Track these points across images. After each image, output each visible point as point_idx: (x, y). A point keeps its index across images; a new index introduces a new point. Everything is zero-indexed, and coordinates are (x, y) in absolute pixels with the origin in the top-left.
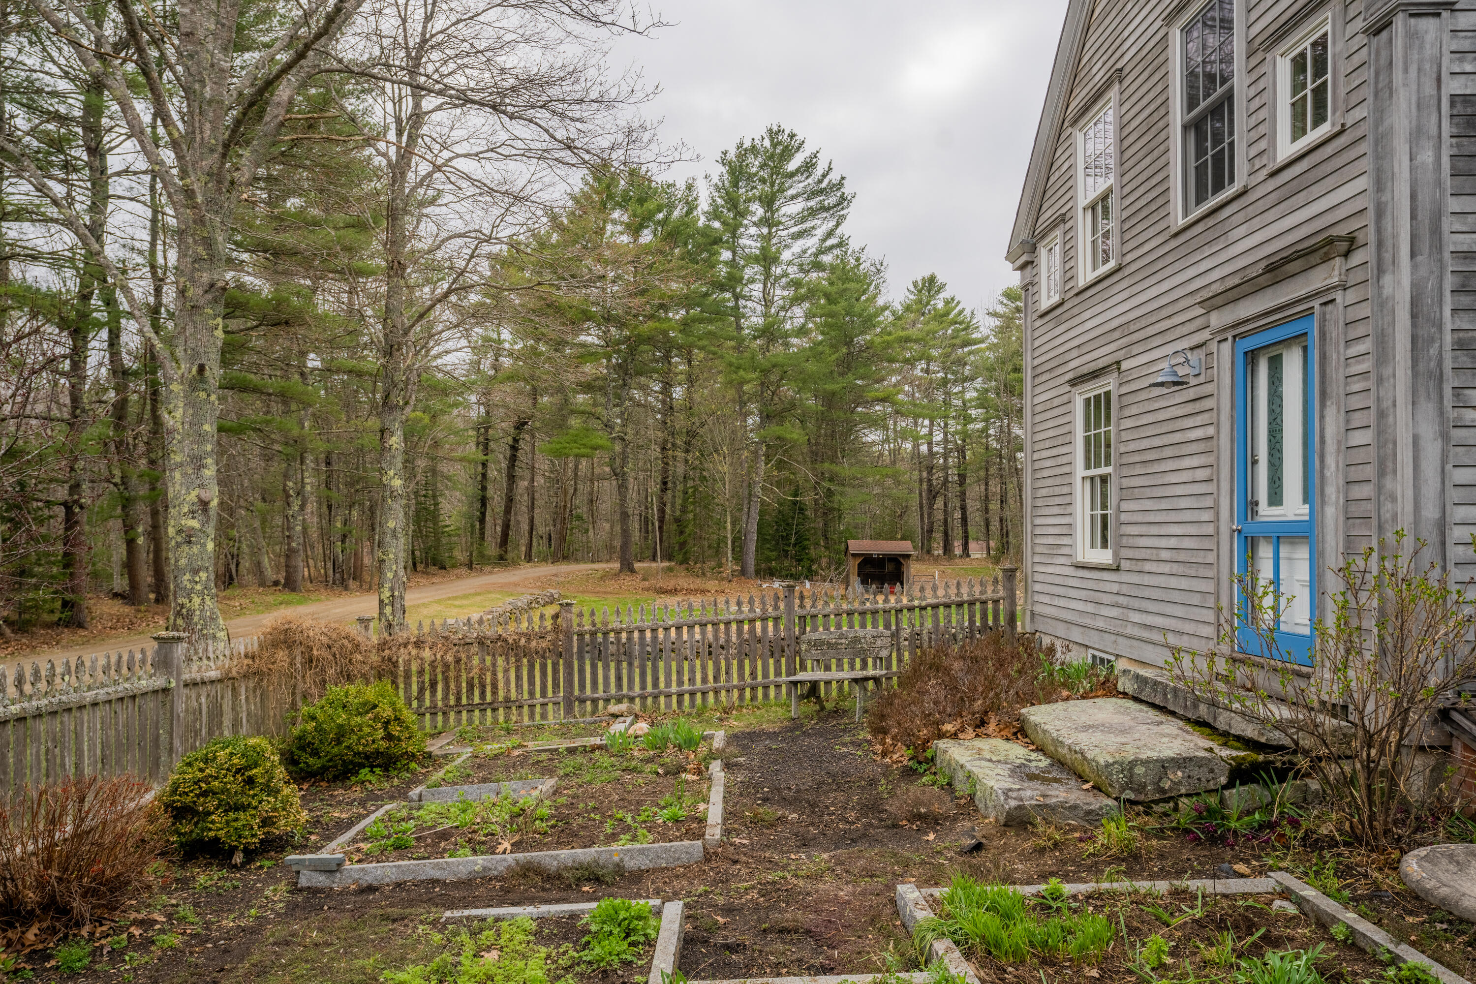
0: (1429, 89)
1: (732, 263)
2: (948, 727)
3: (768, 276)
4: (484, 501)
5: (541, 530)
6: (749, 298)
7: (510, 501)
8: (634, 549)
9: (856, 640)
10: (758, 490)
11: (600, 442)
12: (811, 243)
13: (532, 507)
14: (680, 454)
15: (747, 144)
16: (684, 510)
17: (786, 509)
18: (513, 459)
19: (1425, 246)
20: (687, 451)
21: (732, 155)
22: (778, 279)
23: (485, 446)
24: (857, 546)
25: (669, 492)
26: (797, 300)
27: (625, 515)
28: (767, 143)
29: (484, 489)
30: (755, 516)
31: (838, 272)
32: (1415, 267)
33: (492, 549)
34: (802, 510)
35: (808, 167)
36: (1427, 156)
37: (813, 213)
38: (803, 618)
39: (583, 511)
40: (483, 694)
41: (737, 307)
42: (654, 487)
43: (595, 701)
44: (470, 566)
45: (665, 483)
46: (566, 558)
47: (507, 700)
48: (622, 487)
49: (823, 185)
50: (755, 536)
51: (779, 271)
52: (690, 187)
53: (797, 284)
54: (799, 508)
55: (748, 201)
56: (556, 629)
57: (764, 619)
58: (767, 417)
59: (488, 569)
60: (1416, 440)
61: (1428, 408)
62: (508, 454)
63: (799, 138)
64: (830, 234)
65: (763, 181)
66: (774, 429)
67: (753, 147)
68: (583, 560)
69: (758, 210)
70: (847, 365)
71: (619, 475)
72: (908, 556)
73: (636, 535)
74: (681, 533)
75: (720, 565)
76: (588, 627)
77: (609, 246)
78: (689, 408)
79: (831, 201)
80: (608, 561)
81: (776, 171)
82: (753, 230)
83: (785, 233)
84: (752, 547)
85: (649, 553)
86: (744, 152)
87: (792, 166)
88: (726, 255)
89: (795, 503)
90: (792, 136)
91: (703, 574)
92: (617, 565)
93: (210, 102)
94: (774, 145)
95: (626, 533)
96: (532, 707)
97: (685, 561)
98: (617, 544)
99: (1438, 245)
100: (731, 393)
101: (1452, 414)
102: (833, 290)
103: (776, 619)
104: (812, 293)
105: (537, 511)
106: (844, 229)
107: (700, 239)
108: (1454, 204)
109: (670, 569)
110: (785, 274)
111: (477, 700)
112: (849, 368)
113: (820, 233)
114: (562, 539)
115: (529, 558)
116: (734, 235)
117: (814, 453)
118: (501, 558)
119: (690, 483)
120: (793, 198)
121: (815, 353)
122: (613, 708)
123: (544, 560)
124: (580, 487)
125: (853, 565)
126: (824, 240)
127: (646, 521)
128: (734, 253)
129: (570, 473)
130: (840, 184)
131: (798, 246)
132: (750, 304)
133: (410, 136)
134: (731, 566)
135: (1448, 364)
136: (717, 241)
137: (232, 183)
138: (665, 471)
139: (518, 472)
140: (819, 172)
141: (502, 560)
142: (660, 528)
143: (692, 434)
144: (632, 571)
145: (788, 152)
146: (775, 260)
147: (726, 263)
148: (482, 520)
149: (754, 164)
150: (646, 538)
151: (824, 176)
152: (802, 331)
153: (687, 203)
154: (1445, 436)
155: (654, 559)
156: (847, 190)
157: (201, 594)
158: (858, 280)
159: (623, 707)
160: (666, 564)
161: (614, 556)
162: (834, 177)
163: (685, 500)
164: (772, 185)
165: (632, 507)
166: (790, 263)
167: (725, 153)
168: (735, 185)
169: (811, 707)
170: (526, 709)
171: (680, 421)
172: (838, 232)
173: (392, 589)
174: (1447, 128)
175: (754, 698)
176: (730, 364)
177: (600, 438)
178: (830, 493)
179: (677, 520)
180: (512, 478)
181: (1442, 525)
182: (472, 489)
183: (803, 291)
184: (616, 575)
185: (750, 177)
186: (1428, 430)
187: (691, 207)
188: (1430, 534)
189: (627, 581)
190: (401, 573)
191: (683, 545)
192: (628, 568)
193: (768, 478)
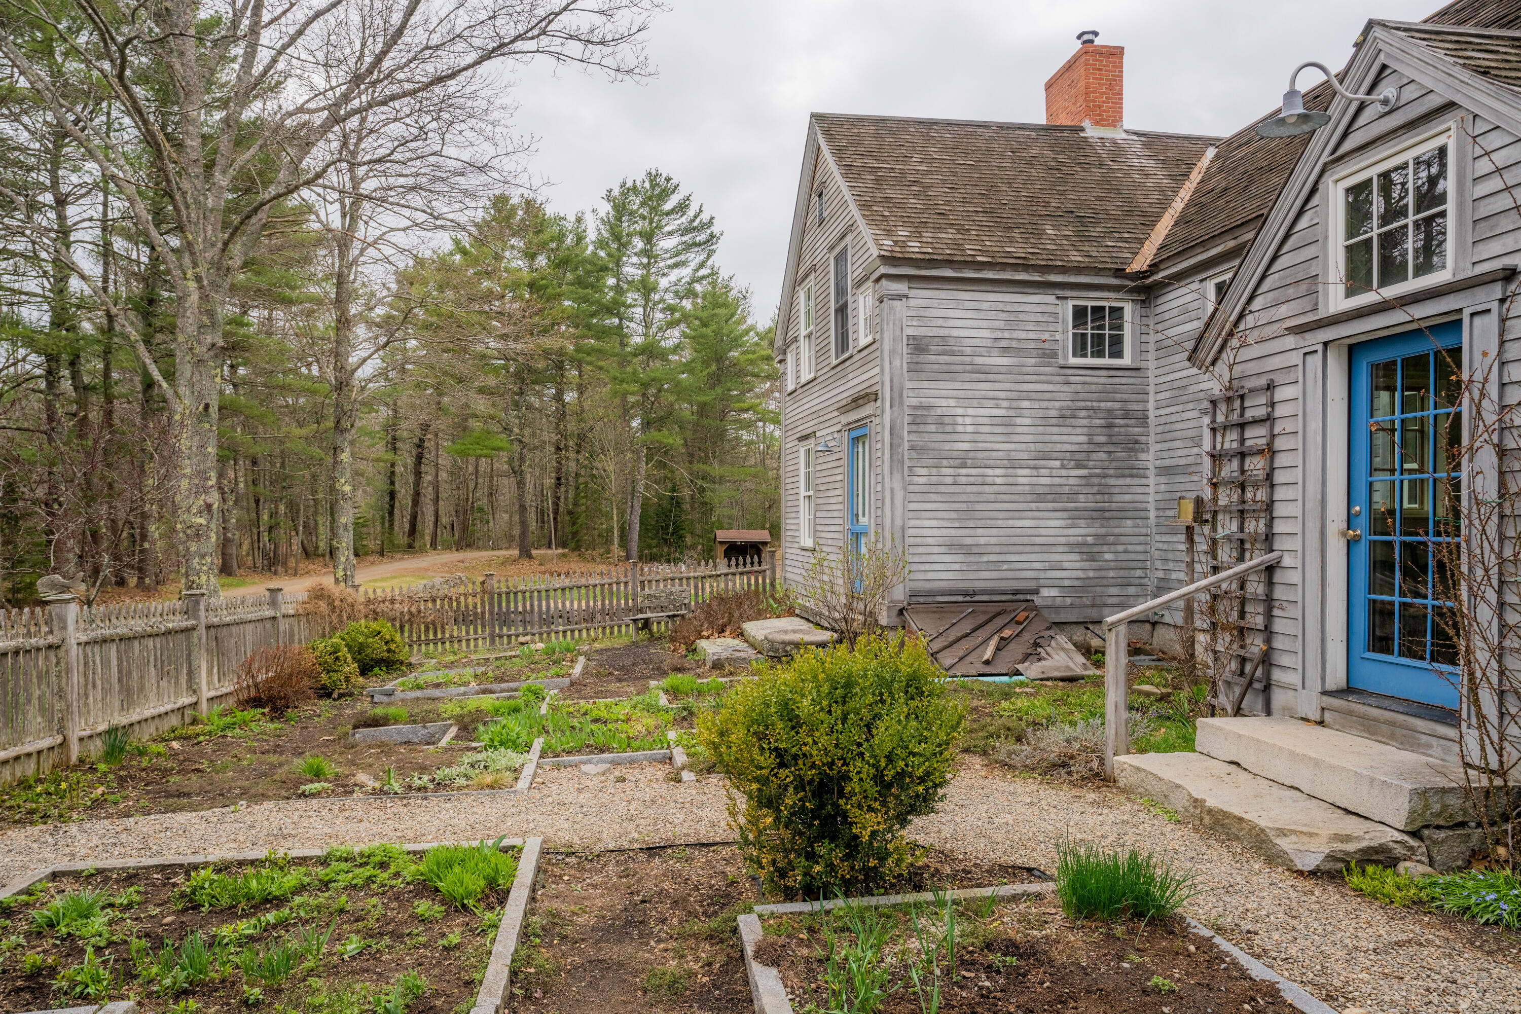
0: (898, 333)
1: (618, 289)
2: (705, 633)
3: (647, 300)
4: (392, 495)
5: (444, 520)
6: (631, 320)
7: (417, 495)
8: (531, 538)
9: (671, 594)
10: (641, 487)
11: (500, 444)
12: (685, 273)
13: (436, 500)
14: (572, 455)
15: (629, 184)
16: (576, 504)
17: (665, 503)
18: (419, 458)
19: (897, 403)
20: (578, 452)
21: (616, 192)
22: (656, 304)
23: (393, 445)
24: (723, 535)
25: (563, 489)
26: (671, 324)
27: (523, 509)
28: (647, 185)
29: (392, 483)
30: (638, 510)
31: (709, 298)
32: (892, 413)
33: (401, 539)
34: (678, 504)
35: (682, 207)
36: (897, 363)
37: (688, 247)
38: (642, 582)
39: (484, 502)
40: (435, 633)
41: (620, 327)
42: (549, 482)
43: (509, 636)
44: (381, 554)
45: (559, 479)
46: (469, 546)
47: (452, 636)
48: (521, 483)
49: (695, 224)
50: (638, 527)
51: (657, 297)
52: (579, 220)
53: (672, 309)
54: (677, 503)
55: (630, 235)
56: (484, 591)
57: (618, 583)
58: (647, 424)
59: (399, 556)
60: (892, 490)
61: (897, 476)
62: (415, 452)
63: (674, 181)
64: (702, 265)
65: (644, 218)
66: (654, 434)
67: (635, 187)
68: (485, 548)
69: (638, 244)
70: (716, 380)
71: (517, 473)
72: (765, 544)
73: (533, 525)
74: (574, 524)
75: (608, 552)
76: (504, 589)
77: (506, 270)
78: (579, 415)
79: (701, 238)
80: (507, 549)
81: (654, 209)
82: (635, 259)
83: (662, 264)
84: (636, 536)
85: (544, 541)
86: (628, 191)
87: (668, 206)
88: (611, 281)
89: (672, 498)
90: (668, 180)
91: (594, 560)
92: (516, 552)
93: (212, 210)
94: (653, 186)
95: (524, 524)
96: (468, 641)
97: (577, 548)
98: (516, 532)
99: (901, 403)
100: (617, 401)
101: (907, 479)
102: (704, 315)
103: (626, 583)
104: (685, 318)
105: (441, 503)
106: (715, 260)
107: (589, 267)
108: (909, 385)
109: (564, 555)
110: (662, 300)
111: (431, 637)
112: (719, 381)
113: (693, 265)
114: (465, 529)
115: (434, 545)
116: (618, 264)
117: (691, 455)
118: (410, 546)
119: (581, 480)
120: (670, 233)
121: (688, 367)
122: (522, 639)
123: (448, 547)
124: (480, 481)
125: (720, 551)
126: (697, 270)
127: (542, 513)
128: (619, 280)
129: (471, 469)
130: (710, 223)
131: (674, 275)
132: (632, 325)
133: (352, 218)
134: (616, 550)
135: (906, 456)
136: (604, 269)
137: (228, 269)
138: (558, 470)
139: (423, 468)
140: (691, 213)
141: (410, 548)
142: (555, 519)
143: (582, 437)
144: (530, 557)
145: (665, 194)
146: (654, 289)
147: (611, 288)
148: (391, 513)
149: (635, 203)
150: (542, 528)
151: (696, 217)
152: (676, 349)
153: (577, 234)
154: (905, 489)
155: (550, 547)
156: (716, 229)
157: (207, 573)
158: (725, 305)
159: (528, 638)
160: (560, 551)
161: (514, 544)
162: (705, 217)
163: (577, 495)
164: (651, 223)
165: (530, 500)
166: (666, 290)
167: (610, 191)
168: (619, 219)
169: (644, 635)
170: (464, 643)
171: (572, 426)
172: (709, 263)
173: (345, 570)
174: (905, 350)
175: (612, 633)
176: (615, 378)
177: (501, 440)
178: (702, 490)
179: (571, 513)
180: (418, 474)
181: (903, 529)
182: (381, 483)
183: (677, 315)
184: (516, 561)
185: (632, 214)
186: (897, 486)
187: (580, 239)
188: (898, 534)
189: (525, 565)
190: (352, 557)
191: (575, 534)
192: (526, 554)
193: (648, 477)
